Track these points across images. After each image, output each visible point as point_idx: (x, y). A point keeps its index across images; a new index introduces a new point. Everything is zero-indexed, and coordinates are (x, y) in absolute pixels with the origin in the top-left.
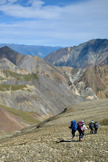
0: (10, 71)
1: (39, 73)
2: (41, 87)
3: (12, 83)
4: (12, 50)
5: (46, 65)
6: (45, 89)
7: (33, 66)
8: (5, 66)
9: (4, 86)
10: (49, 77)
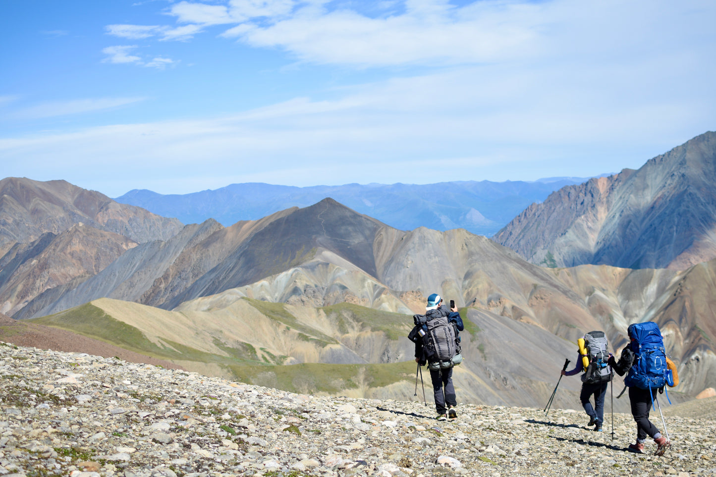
0: (353, 302)
1: (477, 305)
2: (492, 364)
3: (365, 355)
4: (356, 215)
5: (504, 267)
6: (510, 373)
7: (450, 276)
8: (329, 283)
9: (334, 370)
10: (524, 319)
